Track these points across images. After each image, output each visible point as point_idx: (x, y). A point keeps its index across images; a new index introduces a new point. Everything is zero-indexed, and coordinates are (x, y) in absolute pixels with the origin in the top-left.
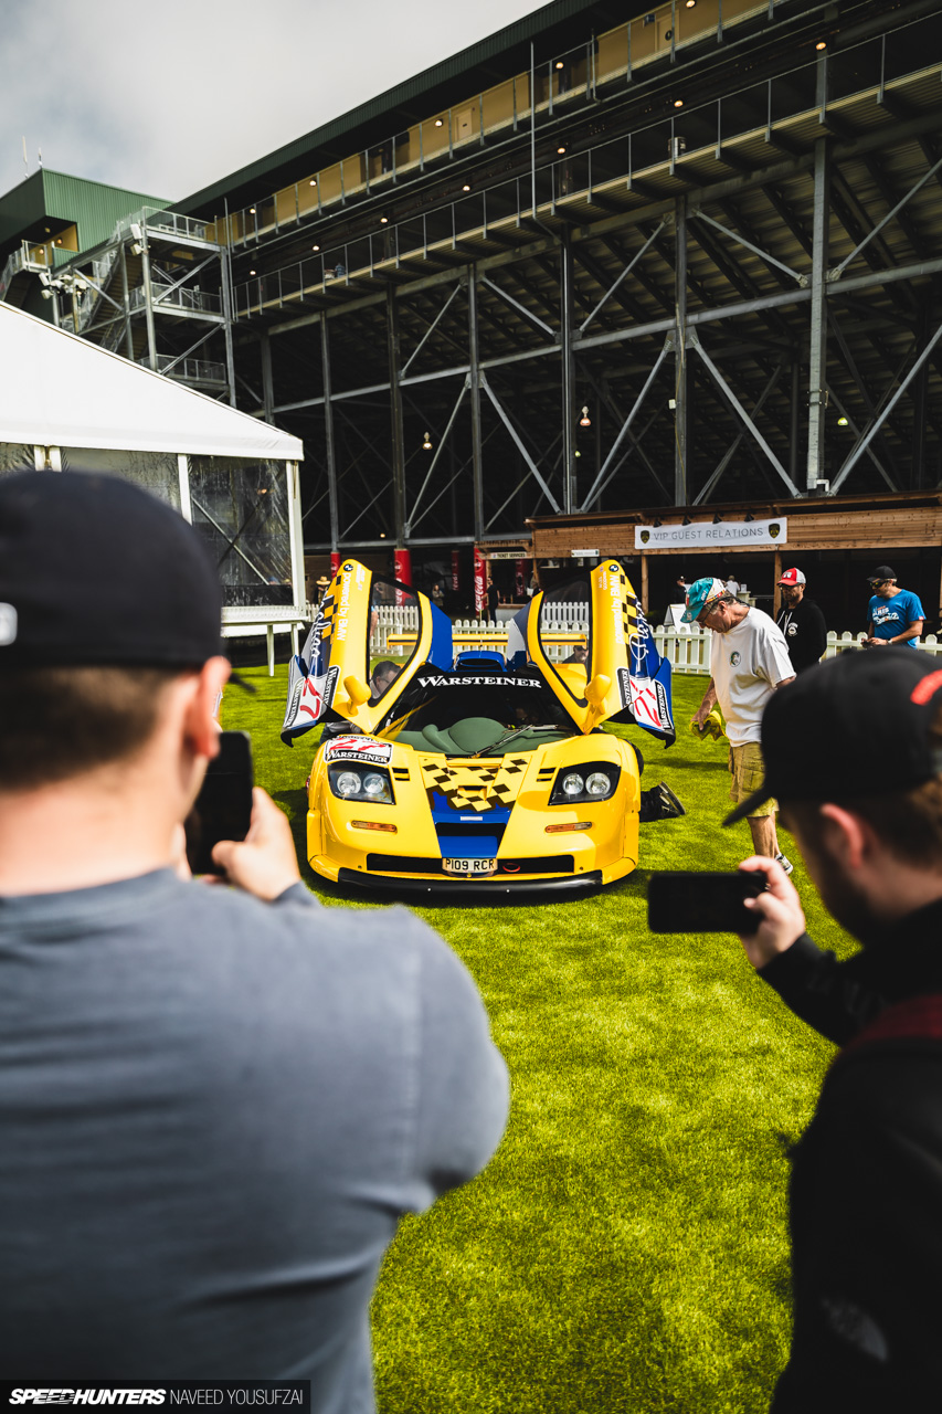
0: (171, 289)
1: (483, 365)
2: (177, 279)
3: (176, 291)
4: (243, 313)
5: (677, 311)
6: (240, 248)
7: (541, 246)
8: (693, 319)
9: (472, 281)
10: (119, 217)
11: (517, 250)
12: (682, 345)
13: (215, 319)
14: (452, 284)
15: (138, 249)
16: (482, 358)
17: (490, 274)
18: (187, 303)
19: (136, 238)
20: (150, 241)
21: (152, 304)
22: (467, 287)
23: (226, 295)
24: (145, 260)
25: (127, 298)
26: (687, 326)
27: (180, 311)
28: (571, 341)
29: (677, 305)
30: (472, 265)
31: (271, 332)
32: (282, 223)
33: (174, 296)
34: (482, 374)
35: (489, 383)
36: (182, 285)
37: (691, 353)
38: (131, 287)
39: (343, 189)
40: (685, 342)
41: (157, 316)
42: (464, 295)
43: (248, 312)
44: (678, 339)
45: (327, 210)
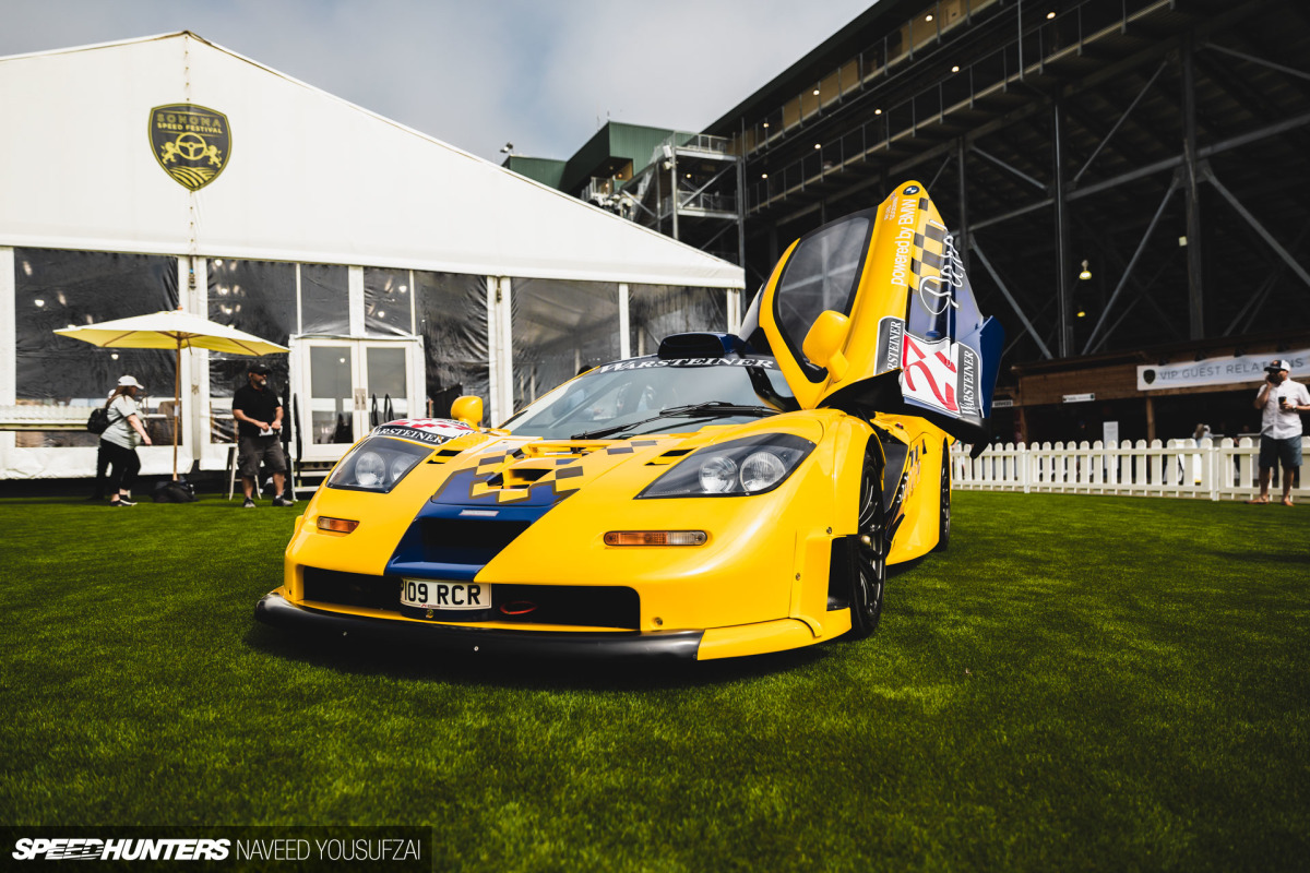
0: (694, 195)
1: (972, 228)
2: (699, 187)
3: (698, 196)
4: (753, 210)
5: (1186, 147)
6: (753, 156)
7: (1031, 108)
8: (1205, 151)
9: (961, 151)
10: (657, 144)
11: (1007, 116)
12: (1192, 179)
13: (730, 216)
14: (941, 158)
15: (668, 165)
16: (971, 221)
17: (979, 142)
18: (707, 205)
19: (667, 156)
20: (678, 158)
21: (678, 208)
22: (957, 159)
23: (740, 196)
24: (674, 174)
25: (659, 205)
26: (1197, 160)
27: (700, 213)
28: (1064, 193)
29: (1186, 141)
30: (961, 138)
31: (779, 223)
32: (787, 129)
33: (696, 201)
34: (972, 237)
35: (979, 245)
36: (704, 191)
37: (1204, 187)
38: (662, 198)
39: (841, 90)
40: (1196, 177)
41: (680, 217)
42: (953, 166)
43: (758, 208)
44: (1187, 174)
45: (826, 111)
